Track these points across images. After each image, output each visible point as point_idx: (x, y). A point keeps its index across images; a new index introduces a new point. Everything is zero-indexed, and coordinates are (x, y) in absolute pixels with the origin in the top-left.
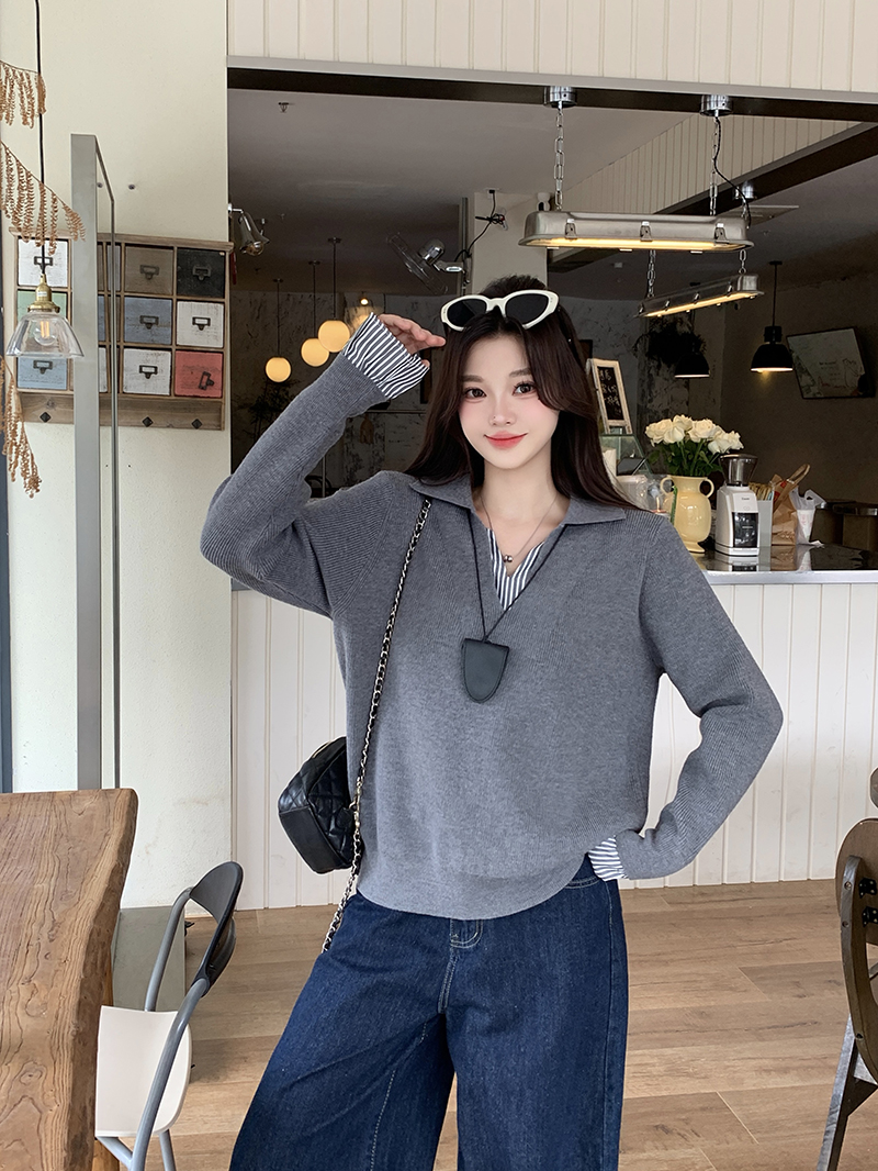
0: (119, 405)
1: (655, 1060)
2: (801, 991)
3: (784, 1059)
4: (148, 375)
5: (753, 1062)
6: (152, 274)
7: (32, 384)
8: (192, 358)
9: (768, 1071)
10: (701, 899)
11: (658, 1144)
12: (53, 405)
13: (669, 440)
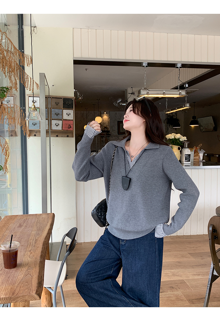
0: (50, 132)
1: (169, 272)
2: (202, 258)
3: (198, 272)
4: (57, 126)
5: (191, 273)
6: (58, 104)
7: (32, 128)
8: (67, 122)
9: (195, 275)
10: (178, 238)
11: (171, 291)
12: (37, 133)
13: (171, 138)
